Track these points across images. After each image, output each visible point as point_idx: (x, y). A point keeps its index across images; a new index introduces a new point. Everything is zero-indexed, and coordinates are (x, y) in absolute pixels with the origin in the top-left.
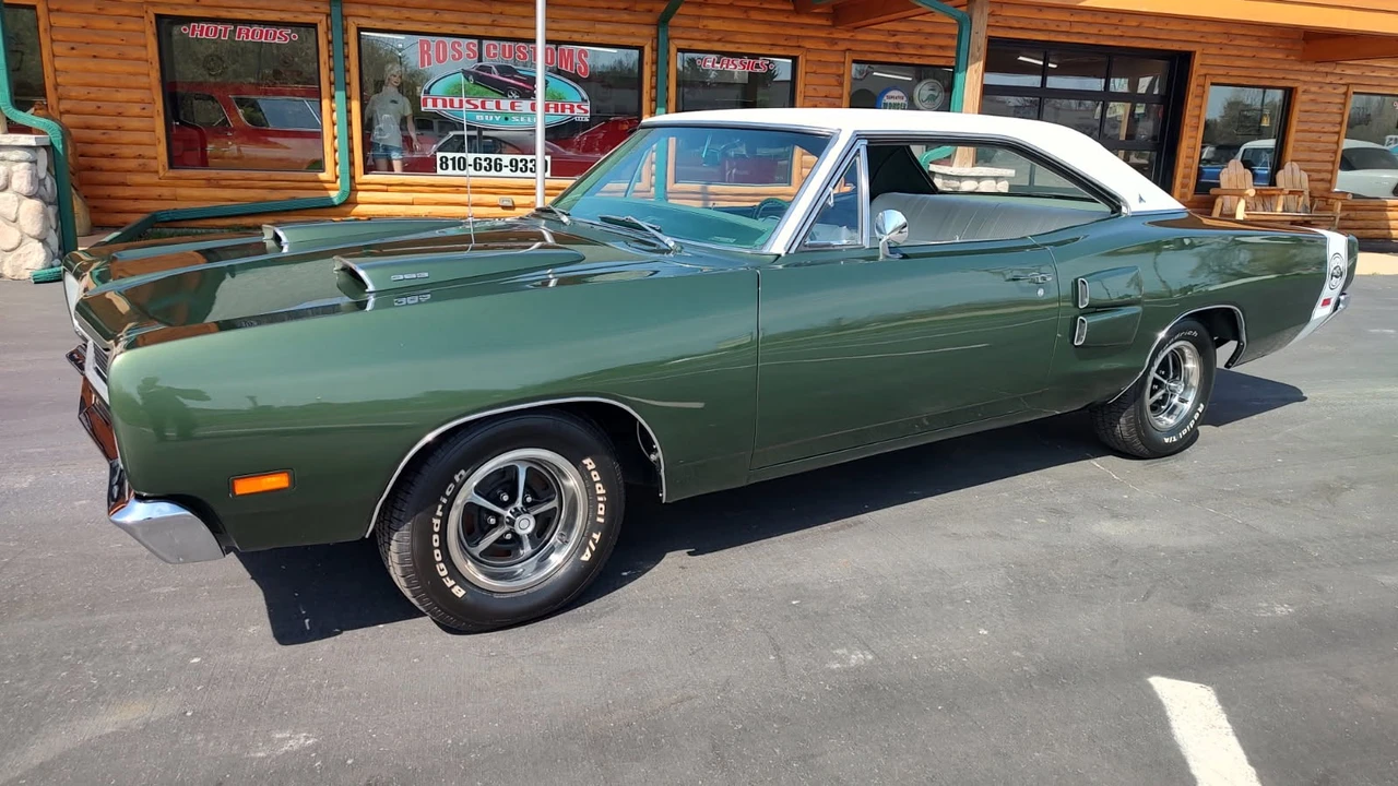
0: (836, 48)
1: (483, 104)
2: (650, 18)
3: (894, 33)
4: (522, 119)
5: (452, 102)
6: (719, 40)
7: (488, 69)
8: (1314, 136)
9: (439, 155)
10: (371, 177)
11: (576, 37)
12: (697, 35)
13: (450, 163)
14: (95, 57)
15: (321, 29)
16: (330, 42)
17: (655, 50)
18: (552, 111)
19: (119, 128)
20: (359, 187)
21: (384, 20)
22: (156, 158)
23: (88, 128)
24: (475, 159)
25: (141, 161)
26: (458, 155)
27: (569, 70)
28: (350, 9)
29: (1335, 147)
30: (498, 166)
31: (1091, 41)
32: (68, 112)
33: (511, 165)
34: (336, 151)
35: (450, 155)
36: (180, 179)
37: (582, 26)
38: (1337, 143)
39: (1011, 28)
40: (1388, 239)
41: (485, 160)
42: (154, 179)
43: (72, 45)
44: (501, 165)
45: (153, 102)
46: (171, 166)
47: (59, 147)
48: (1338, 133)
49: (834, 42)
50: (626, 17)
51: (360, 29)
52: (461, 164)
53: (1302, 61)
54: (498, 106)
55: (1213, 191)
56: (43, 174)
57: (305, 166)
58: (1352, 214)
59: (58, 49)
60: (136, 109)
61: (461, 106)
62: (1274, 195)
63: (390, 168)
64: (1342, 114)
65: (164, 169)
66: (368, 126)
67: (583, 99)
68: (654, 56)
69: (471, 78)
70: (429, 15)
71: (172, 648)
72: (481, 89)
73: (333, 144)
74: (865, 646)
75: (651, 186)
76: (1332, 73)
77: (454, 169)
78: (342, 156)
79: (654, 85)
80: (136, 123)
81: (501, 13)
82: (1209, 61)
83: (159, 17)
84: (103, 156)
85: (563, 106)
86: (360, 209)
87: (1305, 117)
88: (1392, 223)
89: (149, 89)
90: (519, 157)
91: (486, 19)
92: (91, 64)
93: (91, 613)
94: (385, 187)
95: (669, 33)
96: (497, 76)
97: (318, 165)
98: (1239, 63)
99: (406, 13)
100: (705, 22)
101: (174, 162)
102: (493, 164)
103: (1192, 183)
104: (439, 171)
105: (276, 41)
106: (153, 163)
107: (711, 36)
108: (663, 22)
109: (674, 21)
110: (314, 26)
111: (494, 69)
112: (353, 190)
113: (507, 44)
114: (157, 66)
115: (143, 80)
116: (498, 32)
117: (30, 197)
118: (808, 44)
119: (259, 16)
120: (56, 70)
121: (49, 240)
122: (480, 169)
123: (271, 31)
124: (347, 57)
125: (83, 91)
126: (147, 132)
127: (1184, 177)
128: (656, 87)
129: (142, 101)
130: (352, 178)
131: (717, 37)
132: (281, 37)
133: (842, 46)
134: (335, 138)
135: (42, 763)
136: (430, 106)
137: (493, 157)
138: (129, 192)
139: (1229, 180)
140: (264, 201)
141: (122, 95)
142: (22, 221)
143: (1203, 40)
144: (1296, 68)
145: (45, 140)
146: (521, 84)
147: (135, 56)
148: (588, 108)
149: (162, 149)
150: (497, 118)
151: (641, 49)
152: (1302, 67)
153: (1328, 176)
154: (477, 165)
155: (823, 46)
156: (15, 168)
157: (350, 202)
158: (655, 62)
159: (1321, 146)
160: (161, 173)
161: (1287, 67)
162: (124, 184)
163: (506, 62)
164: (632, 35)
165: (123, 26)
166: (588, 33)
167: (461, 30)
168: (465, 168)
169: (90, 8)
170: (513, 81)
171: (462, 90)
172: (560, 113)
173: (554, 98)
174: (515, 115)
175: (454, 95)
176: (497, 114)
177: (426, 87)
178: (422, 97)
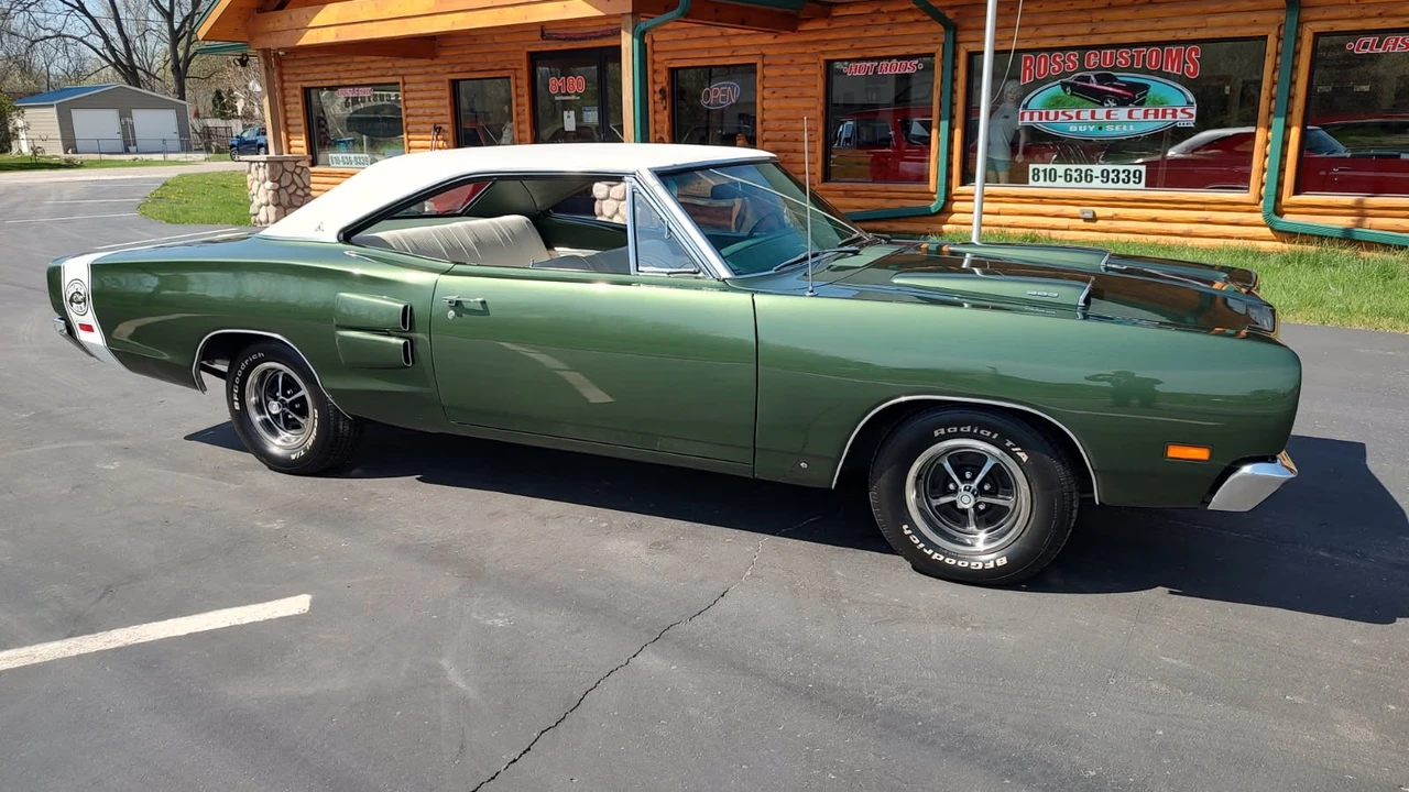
1: (1078, 113)
4: (1117, 128)
5: (1047, 114)
6: (1380, 15)
7: (1087, 79)
9: (1032, 167)
10: (967, 189)
11: (1182, 35)
12: (1345, 12)
13: (1042, 174)
14: (786, 97)
15: (938, 58)
16: (943, 68)
17: (1282, 38)
18: (1151, 117)
19: (795, 151)
20: (955, 198)
22: (814, 174)
24: (1066, 171)
26: (1049, 167)
27: (1169, 70)
28: (962, 36)
30: (1089, 177)
33: (1103, 176)
34: (939, 165)
35: (1041, 167)
36: (828, 190)
37: (1191, 22)
41: (1076, 171)
43: (775, 89)
44: (1091, 176)
45: (817, 131)
46: (824, 180)
50: (1245, 4)
51: (971, 54)
52: (1052, 176)
54: (1093, 114)
57: (916, 179)
59: (767, 93)
61: (1056, 118)
65: (818, 182)
67: (1188, 103)
68: (1280, 47)
69: (1068, 89)
70: (1030, 32)
72: (1078, 99)
73: (937, 158)
75: (1261, 198)
77: (1045, 180)
78: (942, 170)
79: (1276, 78)
81: (1102, 20)
83: (829, 63)
85: (1164, 111)
86: (955, 217)
90: (1110, 167)
91: (1085, 29)
92: (783, 103)
95: (1303, 17)
96: (1095, 85)
97: (923, 178)
99: (1010, 33)
102: (1083, 175)
104: (1031, 182)
105: (907, 71)
107: (1367, 11)
108: (1291, 4)
110: (933, 55)
111: (1093, 78)
112: (949, 199)
113: (1109, 50)
114: (822, 100)
116: (1095, 40)
119: (891, 52)
120: (764, 109)
122: (1071, 180)
123: (904, 63)
124: (955, 80)
125: (778, 123)
128: (1277, 82)
129: (811, 130)
130: (948, 188)
131: (1374, 13)
132: (910, 67)
134: (939, 153)
136: (1027, 120)
137: (1084, 167)
146: (1120, 91)
147: (811, 94)
148: (1194, 112)
149: (818, 166)
150: (1091, 128)
151: (1264, 39)
154: (1067, 177)
157: (946, 210)
158: (1281, 52)
160: (817, 186)
163: (1107, 69)
164: (1255, 23)
165: (804, 72)
166: (1196, 29)
167: (1057, 43)
168: (1055, 180)
169: (786, 60)
170: (1111, 89)
171: (1058, 102)
172: (1160, 119)
173: (1155, 103)
174: (1110, 123)
175: (1051, 107)
176: (1091, 124)
177: (1025, 102)
178: (1021, 111)
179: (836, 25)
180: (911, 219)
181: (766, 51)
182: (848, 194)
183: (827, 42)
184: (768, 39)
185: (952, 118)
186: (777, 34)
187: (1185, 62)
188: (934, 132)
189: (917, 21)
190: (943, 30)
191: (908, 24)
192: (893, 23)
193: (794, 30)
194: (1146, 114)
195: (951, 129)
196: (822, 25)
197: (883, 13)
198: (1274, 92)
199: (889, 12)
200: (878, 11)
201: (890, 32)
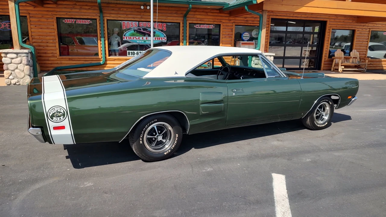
0: (231, 22)
2: (182, 15)
3: (246, 18)
4: (149, 42)
5: (131, 37)
6: (200, 20)
7: (140, 29)
8: (361, 42)
9: (128, 51)
10: (110, 57)
11: (163, 21)
12: (194, 19)
13: (131, 53)
14: (41, 28)
15: (98, 20)
16: (100, 23)
17: (183, 23)
18: (157, 40)
19: (47, 46)
20: (107, 60)
21: (113, 17)
22: (56, 53)
23: (40, 46)
24: (137, 52)
25: (53, 54)
26: (132, 51)
27: (160, 28)
28: (105, 15)
29: (367, 45)
31: (299, 19)
32: (34, 42)
34: (101, 51)
35: (130, 51)
36: (62, 58)
37: (164, 18)
38: (367, 44)
39: (277, 16)
40: (382, 70)
41: (139, 52)
42: (56, 59)
43: (36, 25)
45: (55, 39)
46: (60, 55)
47: (34, 53)
48: (368, 41)
49: (230, 20)
50: (175, 15)
51: (107, 20)
53: (357, 22)
54: (143, 38)
55: (333, 57)
56: (29, 59)
57: (94, 55)
58: (372, 63)
59: (32, 26)
60: (51, 41)
61: (133, 39)
62: (349, 58)
63: (115, 55)
64: (368, 37)
65: (58, 56)
66: (110, 44)
67: (165, 36)
68: (183, 25)
69: (136, 31)
70: (125, 16)
71: (64, 167)
72: (138, 34)
73: (101, 49)
74: (212, 167)
76: (365, 26)
77: (132, 55)
78: (103, 52)
79: (183, 32)
80: (51, 45)
81: (143, 15)
82: (331, 23)
83: (57, 18)
84: (43, 53)
85: (159, 38)
86: (108, 65)
87: (358, 37)
88: (383, 65)
89: (55, 36)
91: (139, 17)
92: (40, 30)
93: (46, 160)
94: (114, 60)
95: (187, 19)
96: (142, 31)
97: (97, 54)
98: (339, 23)
99: (119, 15)
100: (196, 16)
101: (61, 54)
103: (328, 55)
104: (128, 55)
105: (86, 23)
106: (55, 55)
108: (185, 16)
109: (188, 16)
110: (96, 19)
111: (142, 29)
112: (106, 60)
113: (145, 23)
114: (57, 30)
115: (53, 34)
116: (142, 20)
117: (27, 65)
118: (223, 21)
120: (31, 32)
121: (31, 75)
123: (85, 20)
124: (104, 27)
125: (38, 37)
126: (54, 47)
127: (325, 54)
128: (183, 33)
129: (53, 39)
130: (106, 58)
131: (199, 20)
132: (88, 22)
133: (233, 21)
134: (101, 47)
135: (38, 188)
136: (125, 39)
137: (142, 51)
138: (50, 62)
139: (337, 54)
140: (84, 64)
141: (48, 38)
142: (25, 71)
143: (330, 18)
144: (355, 24)
145: (30, 51)
146: (149, 33)
147: (51, 28)
148: (166, 39)
149: (58, 51)
150: (143, 42)
151: (179, 23)
152: (357, 24)
153: (365, 53)
154: (137, 54)
155: (227, 21)
156: (23, 58)
157: (105, 64)
158: (183, 27)
159: (363, 45)
160: (58, 57)
161: (353, 24)
162: (48, 60)
163: (145, 27)
164: (177, 20)
165: (48, 20)
166: (166, 19)
167: (133, 19)
168: (134, 55)
169: (40, 16)
170: (146, 32)
171: (133, 35)
172: (159, 40)
173: (157, 36)
174: (147, 41)
175: (131, 36)
176: (142, 41)
177: (124, 34)
178: (123, 36)
179: (60, 6)
180: (94, 67)
181: (29, 12)
182: (70, 59)
183: (57, 12)
184: (32, 8)
185: (104, 37)
186: (35, 7)
187: (163, 27)
188: (99, 41)
189: (89, 9)
190: (99, 12)
191: (86, 9)
192: (81, 8)
193: (43, 6)
194: (155, 39)
195: (105, 41)
196: (54, 6)
197: (77, 5)
198: (183, 35)
199: (79, 5)
200: (75, 4)
201: (80, 11)
